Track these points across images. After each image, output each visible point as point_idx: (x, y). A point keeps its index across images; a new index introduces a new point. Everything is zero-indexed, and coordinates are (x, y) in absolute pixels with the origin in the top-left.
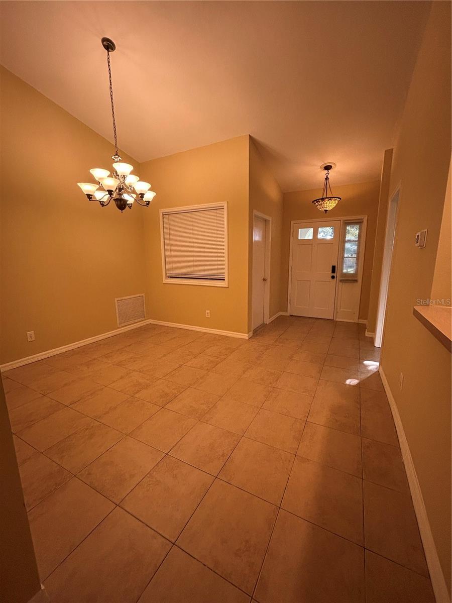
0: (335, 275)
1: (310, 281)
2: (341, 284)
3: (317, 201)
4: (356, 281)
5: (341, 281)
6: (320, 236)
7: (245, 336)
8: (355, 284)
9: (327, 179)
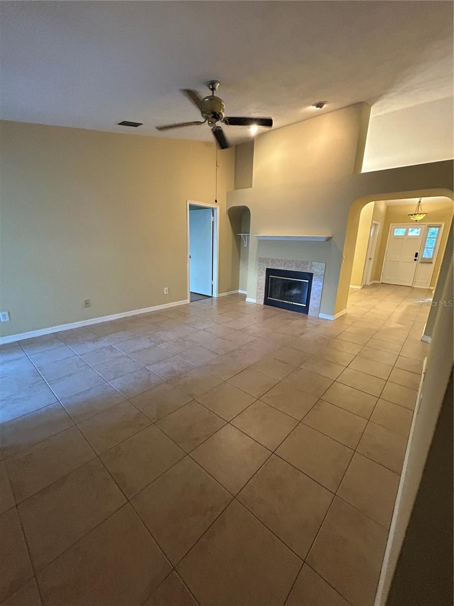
0: (417, 258)
1: (398, 262)
2: (420, 264)
3: (411, 215)
4: (431, 263)
5: (421, 262)
6: (410, 234)
7: (359, 287)
8: (431, 264)
9: (420, 202)
